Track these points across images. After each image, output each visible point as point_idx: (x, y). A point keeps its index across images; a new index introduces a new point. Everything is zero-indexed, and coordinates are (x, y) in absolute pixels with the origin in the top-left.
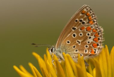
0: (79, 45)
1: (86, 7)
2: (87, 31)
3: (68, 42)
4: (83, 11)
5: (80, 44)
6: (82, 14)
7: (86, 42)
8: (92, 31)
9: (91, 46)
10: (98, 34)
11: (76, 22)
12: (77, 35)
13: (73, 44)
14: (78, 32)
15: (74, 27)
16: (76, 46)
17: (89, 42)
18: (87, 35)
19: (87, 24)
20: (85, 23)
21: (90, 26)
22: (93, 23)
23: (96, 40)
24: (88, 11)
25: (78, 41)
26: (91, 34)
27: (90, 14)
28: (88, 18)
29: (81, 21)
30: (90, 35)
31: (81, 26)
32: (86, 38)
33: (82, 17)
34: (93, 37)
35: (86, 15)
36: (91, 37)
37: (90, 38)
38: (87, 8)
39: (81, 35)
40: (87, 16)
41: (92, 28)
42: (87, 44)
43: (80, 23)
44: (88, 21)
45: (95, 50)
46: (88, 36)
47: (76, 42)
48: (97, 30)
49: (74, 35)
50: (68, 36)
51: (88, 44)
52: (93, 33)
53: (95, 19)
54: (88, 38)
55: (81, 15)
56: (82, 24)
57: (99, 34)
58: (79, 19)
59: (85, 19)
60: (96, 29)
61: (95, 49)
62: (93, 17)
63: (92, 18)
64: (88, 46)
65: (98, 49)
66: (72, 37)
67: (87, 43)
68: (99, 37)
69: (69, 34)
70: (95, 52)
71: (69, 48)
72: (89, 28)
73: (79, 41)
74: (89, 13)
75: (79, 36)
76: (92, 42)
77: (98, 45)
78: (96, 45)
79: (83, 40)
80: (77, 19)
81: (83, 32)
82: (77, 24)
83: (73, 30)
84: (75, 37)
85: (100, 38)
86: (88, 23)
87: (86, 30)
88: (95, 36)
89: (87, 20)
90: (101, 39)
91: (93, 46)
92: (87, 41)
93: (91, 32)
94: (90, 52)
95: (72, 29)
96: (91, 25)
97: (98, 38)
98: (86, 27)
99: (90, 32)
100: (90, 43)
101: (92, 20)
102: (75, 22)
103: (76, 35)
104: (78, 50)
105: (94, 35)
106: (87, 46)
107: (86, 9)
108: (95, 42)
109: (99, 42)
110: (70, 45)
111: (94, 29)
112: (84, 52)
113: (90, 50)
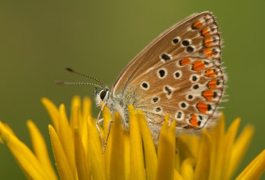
0: (167, 99)
1: (206, 14)
2: (192, 69)
3: (145, 86)
4: (198, 21)
5: (171, 95)
6: (193, 28)
7: (185, 95)
8: (206, 72)
9: (194, 106)
10: (215, 82)
11: (174, 44)
12: (169, 73)
13: (154, 92)
14: (172, 68)
15: (166, 54)
16: (159, 99)
17: (190, 97)
18: (191, 79)
19: (198, 55)
20: (195, 50)
21: (203, 61)
22: (211, 55)
23: (208, 96)
24: (207, 26)
25: (167, 89)
26: (201, 78)
27: (211, 33)
28: (204, 41)
29: (186, 43)
30: (198, 80)
31: (183, 56)
32: (187, 86)
33: (191, 35)
34: (203, 87)
35: (201, 32)
36: (200, 85)
37: (196, 87)
39: (177, 75)
40: (202, 35)
41: (206, 66)
42: (186, 100)
43: (183, 49)
44: (201, 48)
45: (201, 118)
46: (193, 82)
47: (161, 90)
48: (217, 73)
49: (162, 73)
50: (148, 71)
51: (188, 102)
52: (206, 78)
53: (219, 46)
54: (192, 88)
55: (189, 29)
56: (185, 51)
57: (218, 83)
58: (182, 38)
59: (195, 42)
60: (214, 70)
61: (201, 115)
62: (215, 41)
63: (213, 44)
64: (187, 105)
65: (207, 117)
66: (156, 75)
67: (187, 97)
68: (216, 91)
69: (152, 68)
70: (199, 123)
71: (143, 100)
72: (199, 64)
73: (170, 88)
74: (209, 30)
75: (173, 77)
76: (197, 99)
77: (209, 108)
78: (206, 107)
79: (179, 88)
80: (178, 38)
81: (184, 71)
82: (175, 49)
83: (163, 60)
84: (164, 77)
85: (219, 94)
86: (201, 52)
87: (191, 67)
88: (208, 85)
89: (200, 44)
90: (220, 97)
91: (197, 108)
92: (188, 94)
93: (202, 75)
94: (187, 121)
95: (160, 57)
96: (205, 58)
97: (213, 91)
98: (192, 60)
99: (199, 73)
100: (192, 99)
101: (212, 49)
102: (172, 42)
103: (166, 74)
104: (161, 108)
105: (207, 83)
106: (183, 105)
107: (204, 18)
108: (204, 99)
109: (214, 102)
110: (149, 93)
111: (209, 70)
112: (174, 116)
113: (189, 116)
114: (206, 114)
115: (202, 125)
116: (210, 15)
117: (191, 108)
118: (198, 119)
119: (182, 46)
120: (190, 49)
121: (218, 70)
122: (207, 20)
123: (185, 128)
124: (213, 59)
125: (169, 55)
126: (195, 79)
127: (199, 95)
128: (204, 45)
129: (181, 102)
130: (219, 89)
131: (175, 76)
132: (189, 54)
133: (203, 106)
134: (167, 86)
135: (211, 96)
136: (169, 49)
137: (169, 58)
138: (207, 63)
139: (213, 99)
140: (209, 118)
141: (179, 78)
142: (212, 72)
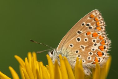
0: (82, 51)
1: (95, 11)
2: (93, 37)
3: (71, 46)
4: (92, 15)
5: (84, 49)
6: (90, 18)
7: (91, 49)
8: (99, 37)
9: (96, 53)
11: (83, 26)
12: (82, 39)
13: (76, 49)
14: (83, 37)
15: (79, 31)
16: (79, 51)
17: (93, 50)
18: (92, 41)
19: (94, 30)
20: (93, 28)
21: (97, 32)
22: (100, 29)
23: (102, 49)
24: (97, 16)
26: (97, 41)
27: (99, 19)
28: (96, 23)
29: (88, 25)
31: (87, 31)
32: (91, 45)
33: (90, 21)
35: (94, 19)
36: (97, 44)
37: (95, 45)
38: (97, 12)
39: (86, 40)
40: (95, 20)
41: (99, 35)
42: (91, 51)
43: (87, 28)
44: (95, 26)
45: (100, 59)
46: (93, 42)
47: (79, 47)
48: (104, 37)
50: (72, 39)
52: (100, 40)
53: (103, 25)
54: (93, 45)
55: (89, 18)
56: (88, 29)
57: (105, 42)
58: (86, 23)
59: (92, 24)
60: (103, 36)
61: (100, 57)
62: (101, 23)
65: (102, 58)
66: (76, 41)
68: (105, 46)
69: (74, 38)
70: (99, 61)
71: (71, 52)
72: (95, 34)
74: (98, 18)
75: (84, 41)
76: (97, 50)
77: (103, 54)
78: (101, 54)
79: (87, 46)
80: (84, 23)
81: (89, 38)
82: (83, 28)
83: (78, 34)
84: (80, 41)
85: (107, 47)
86: (96, 29)
87: (92, 36)
88: (101, 44)
90: (107, 48)
91: (97, 54)
92: (92, 48)
93: (98, 39)
94: (93, 60)
95: (77, 32)
97: (104, 46)
98: (92, 33)
99: (96, 38)
100: (94, 51)
101: (100, 27)
102: (82, 25)
103: (80, 40)
104: (80, 55)
105: (100, 42)
106: (91, 54)
107: (95, 13)
108: (100, 50)
109: (105, 51)
110: (73, 49)
111: (101, 36)
112: (87, 59)
113: (94, 58)
114: (101, 57)
115: (100, 62)
116: (97, 11)
117: (94, 55)
118: (98, 59)
119: (87, 27)
120: (90, 28)
121: (104, 36)
122: (96, 14)
123: (92, 63)
124: (102, 31)
125: (81, 31)
126: (94, 41)
127: (97, 48)
128: (96, 25)
129: (90, 52)
130: (106, 45)
131: (85, 41)
132: (90, 30)
133: (100, 53)
134: (82, 45)
135: (103, 48)
136: (80, 28)
137: (81, 33)
138: (99, 33)
139: (104, 50)
140: (104, 59)
141: (87, 41)
142: (102, 37)
